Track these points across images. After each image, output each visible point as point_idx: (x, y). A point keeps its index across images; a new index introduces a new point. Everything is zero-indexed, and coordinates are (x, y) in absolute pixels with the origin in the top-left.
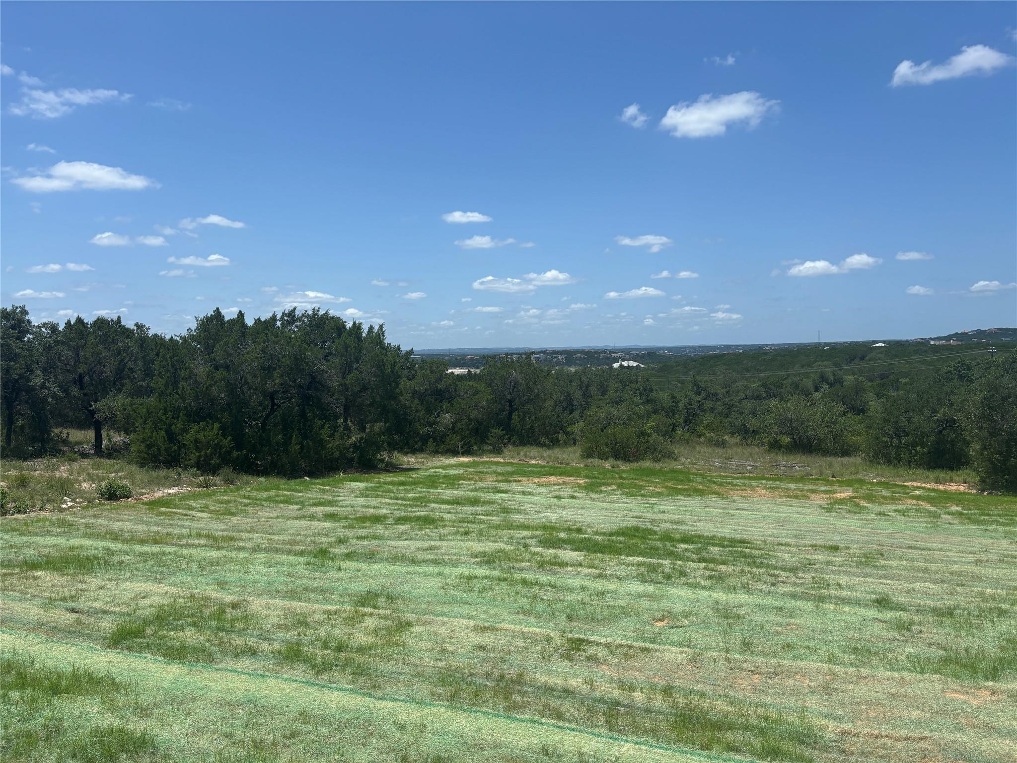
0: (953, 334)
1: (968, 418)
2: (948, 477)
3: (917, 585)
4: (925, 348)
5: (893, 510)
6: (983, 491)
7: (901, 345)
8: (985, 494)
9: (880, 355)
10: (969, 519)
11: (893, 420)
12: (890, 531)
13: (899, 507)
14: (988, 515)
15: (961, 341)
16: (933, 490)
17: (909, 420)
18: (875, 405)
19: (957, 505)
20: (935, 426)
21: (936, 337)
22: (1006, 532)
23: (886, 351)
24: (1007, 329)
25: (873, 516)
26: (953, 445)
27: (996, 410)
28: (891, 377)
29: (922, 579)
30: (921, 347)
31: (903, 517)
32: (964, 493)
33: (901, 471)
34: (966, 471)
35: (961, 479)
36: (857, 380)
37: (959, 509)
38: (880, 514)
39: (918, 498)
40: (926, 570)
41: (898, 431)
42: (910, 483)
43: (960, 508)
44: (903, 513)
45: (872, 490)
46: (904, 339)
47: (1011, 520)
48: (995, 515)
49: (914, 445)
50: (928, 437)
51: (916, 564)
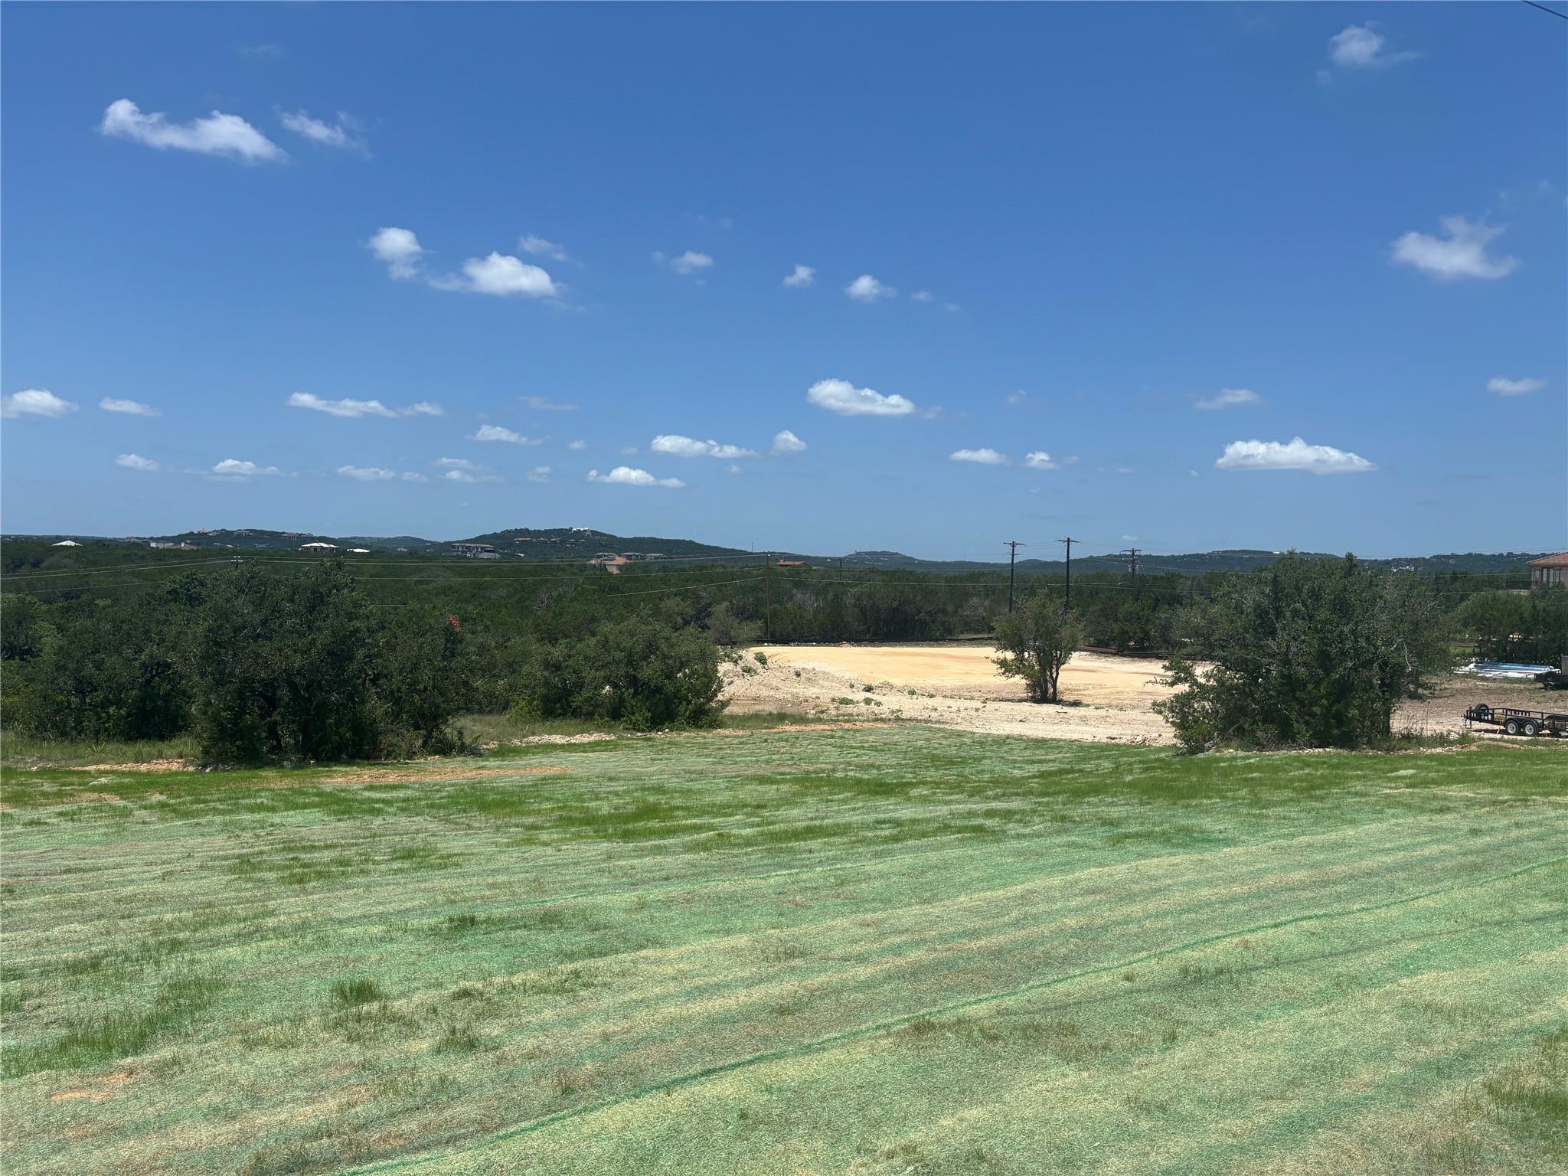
0: (187, 534)
1: (186, 660)
2: (155, 752)
3: (56, 932)
4: (141, 553)
5: (55, 813)
6: (205, 766)
7: (104, 545)
8: (208, 771)
9: (66, 561)
10: (175, 811)
11: (72, 666)
12: (41, 850)
13: (67, 808)
14: (205, 801)
15: (198, 544)
16: (131, 774)
17: (99, 666)
18: (50, 641)
19: (161, 793)
20: (138, 673)
21: (160, 536)
22: (225, 824)
23: (78, 555)
24: (262, 532)
25: (18, 828)
26: (166, 701)
27: (225, 648)
28: (84, 597)
29: (68, 920)
30: (135, 550)
31: (70, 824)
32: (177, 773)
33: (83, 749)
34: (183, 739)
35: (175, 752)
36: (22, 601)
37: (163, 798)
38: (31, 823)
39: (102, 789)
40: (81, 904)
41: (81, 682)
42: (94, 767)
43: (165, 797)
44: (71, 816)
45: (27, 785)
46: (110, 535)
47: (235, 804)
48: (214, 801)
49: (106, 704)
50: (127, 691)
51: (66, 897)
